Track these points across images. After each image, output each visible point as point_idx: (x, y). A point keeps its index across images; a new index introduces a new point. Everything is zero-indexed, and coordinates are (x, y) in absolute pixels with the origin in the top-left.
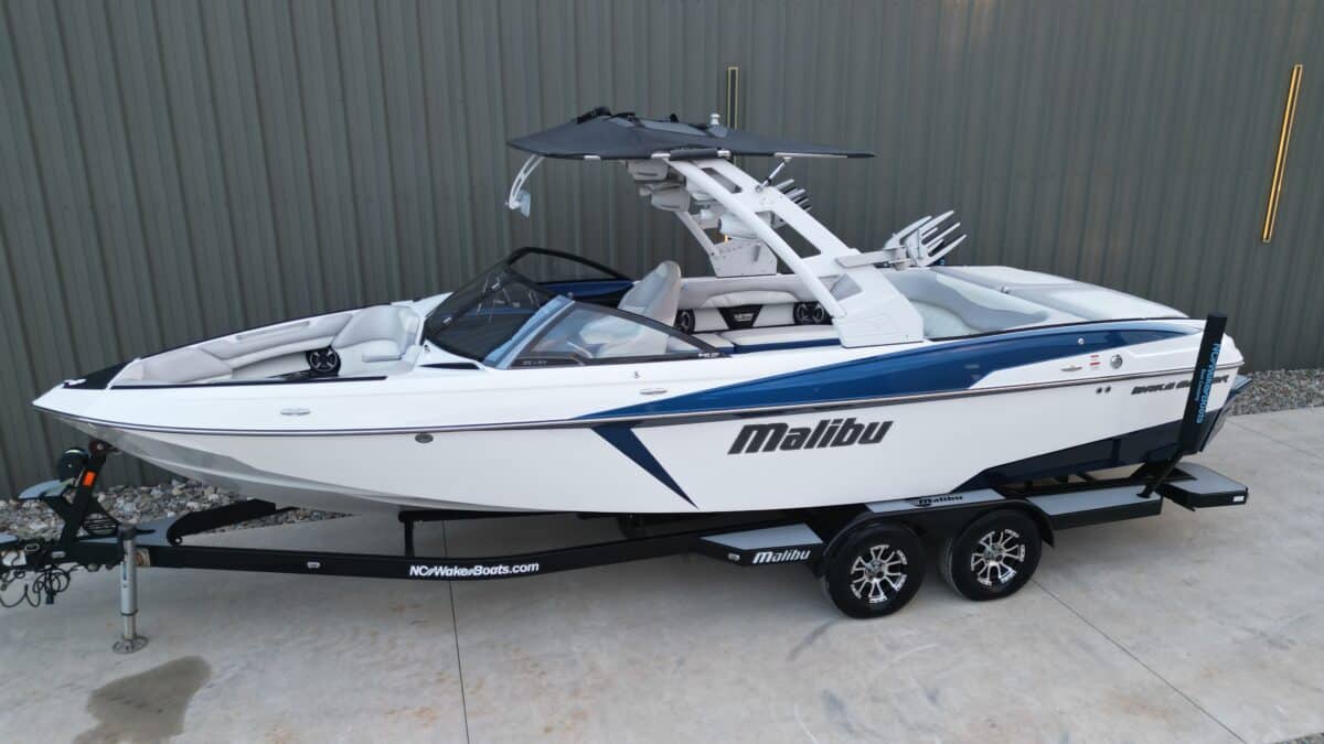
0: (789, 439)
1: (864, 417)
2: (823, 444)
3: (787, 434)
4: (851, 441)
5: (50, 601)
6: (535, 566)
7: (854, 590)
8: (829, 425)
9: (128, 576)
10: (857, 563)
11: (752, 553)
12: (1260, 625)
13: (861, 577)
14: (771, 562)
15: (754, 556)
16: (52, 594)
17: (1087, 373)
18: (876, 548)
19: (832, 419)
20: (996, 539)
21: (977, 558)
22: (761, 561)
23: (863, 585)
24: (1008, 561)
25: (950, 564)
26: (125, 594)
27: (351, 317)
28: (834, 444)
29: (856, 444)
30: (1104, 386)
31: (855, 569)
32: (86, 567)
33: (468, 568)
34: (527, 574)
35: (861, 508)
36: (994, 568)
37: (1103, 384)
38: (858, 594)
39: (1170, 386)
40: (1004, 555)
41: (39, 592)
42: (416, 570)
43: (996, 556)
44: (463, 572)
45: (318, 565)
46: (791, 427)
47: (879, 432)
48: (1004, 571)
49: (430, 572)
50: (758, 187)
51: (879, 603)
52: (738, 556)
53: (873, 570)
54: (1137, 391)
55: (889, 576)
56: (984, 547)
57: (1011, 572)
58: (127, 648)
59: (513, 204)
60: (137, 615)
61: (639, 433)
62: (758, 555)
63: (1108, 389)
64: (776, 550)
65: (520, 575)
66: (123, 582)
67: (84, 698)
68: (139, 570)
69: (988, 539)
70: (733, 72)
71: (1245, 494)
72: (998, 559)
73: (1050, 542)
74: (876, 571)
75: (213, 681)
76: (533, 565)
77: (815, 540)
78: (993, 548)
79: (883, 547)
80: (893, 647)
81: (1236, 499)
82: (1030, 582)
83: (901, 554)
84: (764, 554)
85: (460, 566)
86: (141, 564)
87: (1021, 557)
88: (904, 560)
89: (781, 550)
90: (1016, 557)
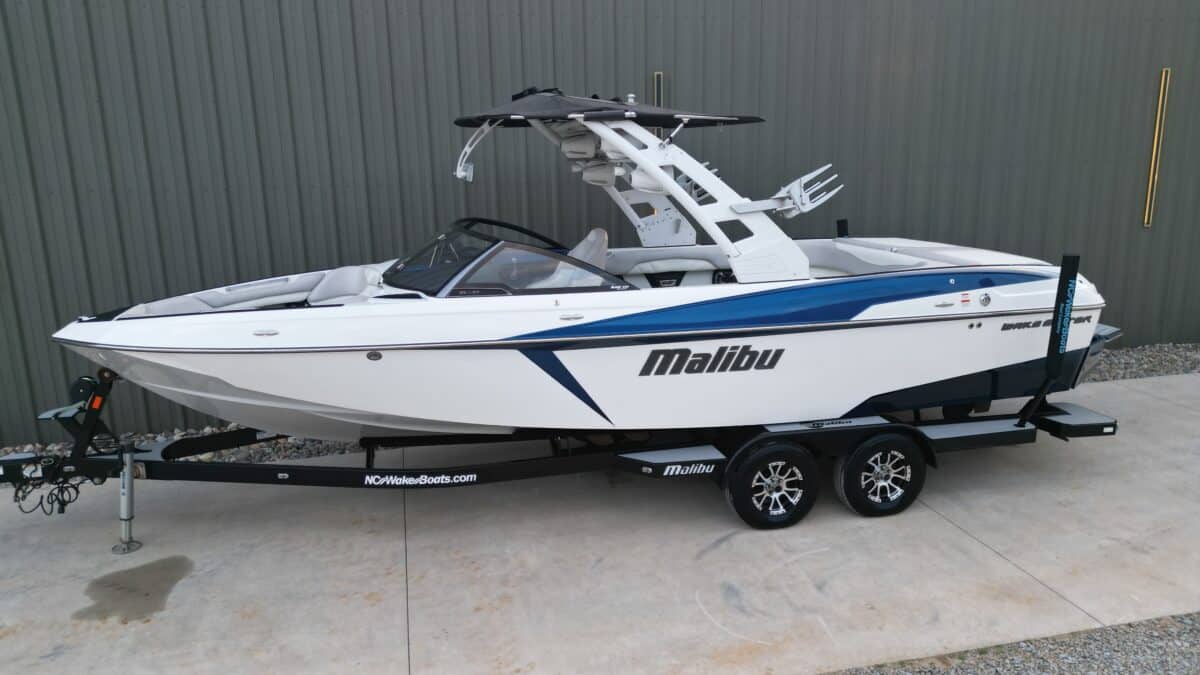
0: (693, 363)
1: (759, 344)
2: (723, 369)
3: (690, 358)
4: (747, 367)
5: (62, 510)
6: (473, 477)
7: (755, 502)
8: (728, 351)
9: (126, 486)
10: (757, 477)
11: (664, 466)
12: (1126, 535)
13: (762, 491)
14: (679, 474)
15: (664, 470)
16: (63, 504)
17: (958, 309)
18: (774, 464)
19: (730, 346)
20: (883, 460)
21: (867, 478)
22: (671, 473)
23: (764, 499)
24: (895, 480)
25: (842, 481)
26: (124, 501)
27: (324, 275)
28: (733, 369)
29: (752, 369)
30: (975, 322)
31: (755, 483)
32: (92, 481)
33: (415, 478)
34: (466, 484)
35: (760, 428)
36: (883, 489)
37: (974, 319)
38: (759, 506)
39: (1037, 324)
40: (892, 475)
41: (52, 503)
42: (370, 480)
43: (884, 475)
44: (410, 481)
45: (286, 476)
46: (693, 353)
47: (772, 359)
48: (893, 490)
49: (382, 481)
50: (661, 144)
51: (778, 516)
52: (650, 470)
53: (772, 484)
54: (1006, 327)
55: (787, 492)
56: (874, 468)
57: (900, 491)
58: (124, 550)
59: (460, 173)
60: (133, 521)
61: (560, 355)
62: (668, 468)
63: (979, 325)
64: (684, 464)
65: (460, 484)
66: (123, 491)
67: (84, 586)
68: (136, 481)
69: (876, 459)
70: (659, 76)
71: (1114, 425)
72: (886, 478)
73: (933, 464)
74: (776, 487)
75: (193, 573)
76: (471, 476)
77: (719, 455)
78: (882, 469)
79: (781, 464)
80: (789, 551)
81: (1107, 430)
82: (916, 502)
83: (797, 471)
84: (674, 467)
85: (408, 476)
86: (138, 477)
87: (908, 477)
88: (799, 476)
89: (689, 464)
90: (903, 478)
